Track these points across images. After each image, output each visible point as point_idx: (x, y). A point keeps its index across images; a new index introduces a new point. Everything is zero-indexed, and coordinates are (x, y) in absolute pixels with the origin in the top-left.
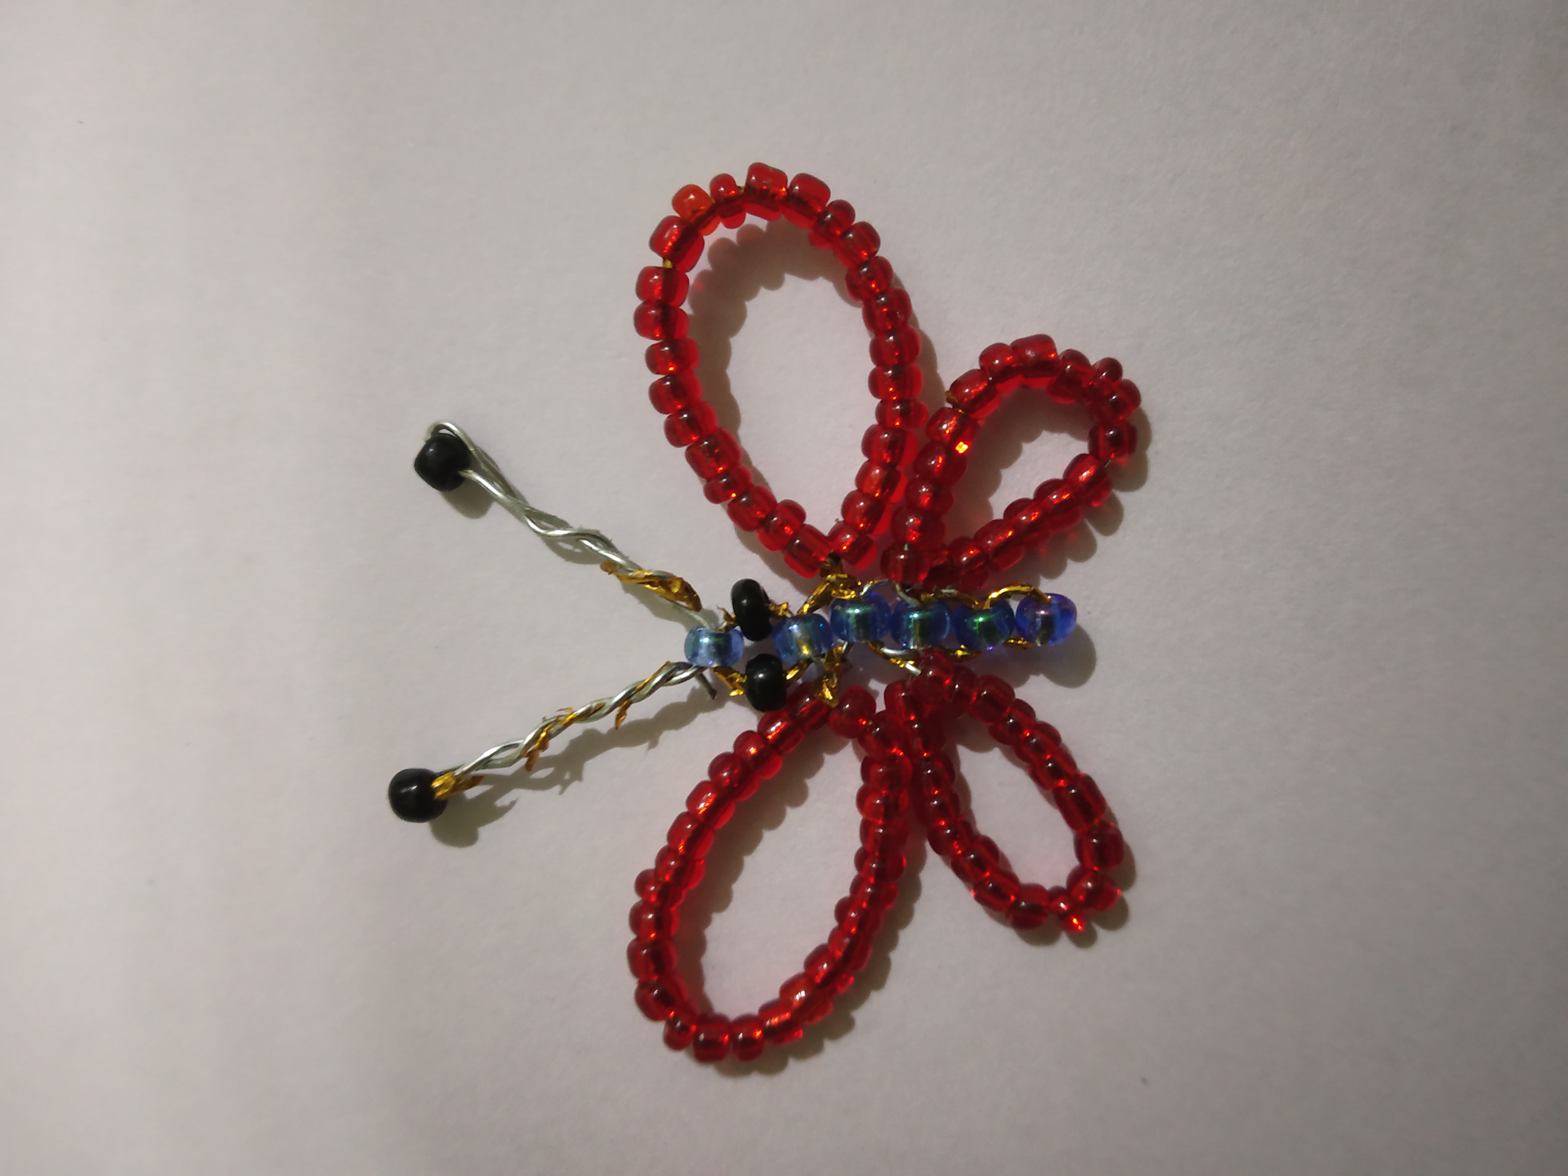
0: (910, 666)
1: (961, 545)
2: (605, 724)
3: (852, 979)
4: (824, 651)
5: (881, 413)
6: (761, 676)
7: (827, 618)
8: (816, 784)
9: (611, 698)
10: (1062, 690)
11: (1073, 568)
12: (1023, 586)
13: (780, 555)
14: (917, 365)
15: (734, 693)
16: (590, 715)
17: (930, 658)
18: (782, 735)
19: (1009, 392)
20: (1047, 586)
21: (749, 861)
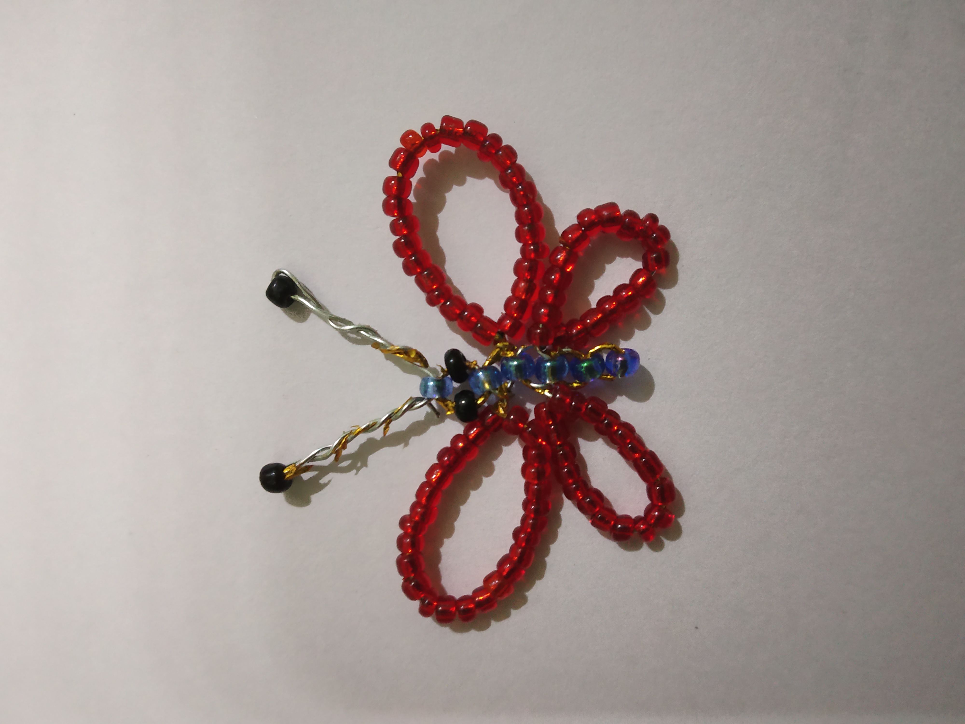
0: (547, 393)
1: (572, 323)
2: (378, 434)
3: (524, 572)
4: (498, 386)
5: (523, 251)
6: (463, 402)
7: (499, 368)
8: (499, 463)
9: (380, 419)
10: (636, 404)
11: (638, 335)
12: (608, 345)
13: (470, 334)
14: (542, 223)
15: (449, 413)
16: (370, 428)
17: (557, 388)
18: (477, 436)
19: (595, 236)
20: (624, 345)
21: (463, 509)
